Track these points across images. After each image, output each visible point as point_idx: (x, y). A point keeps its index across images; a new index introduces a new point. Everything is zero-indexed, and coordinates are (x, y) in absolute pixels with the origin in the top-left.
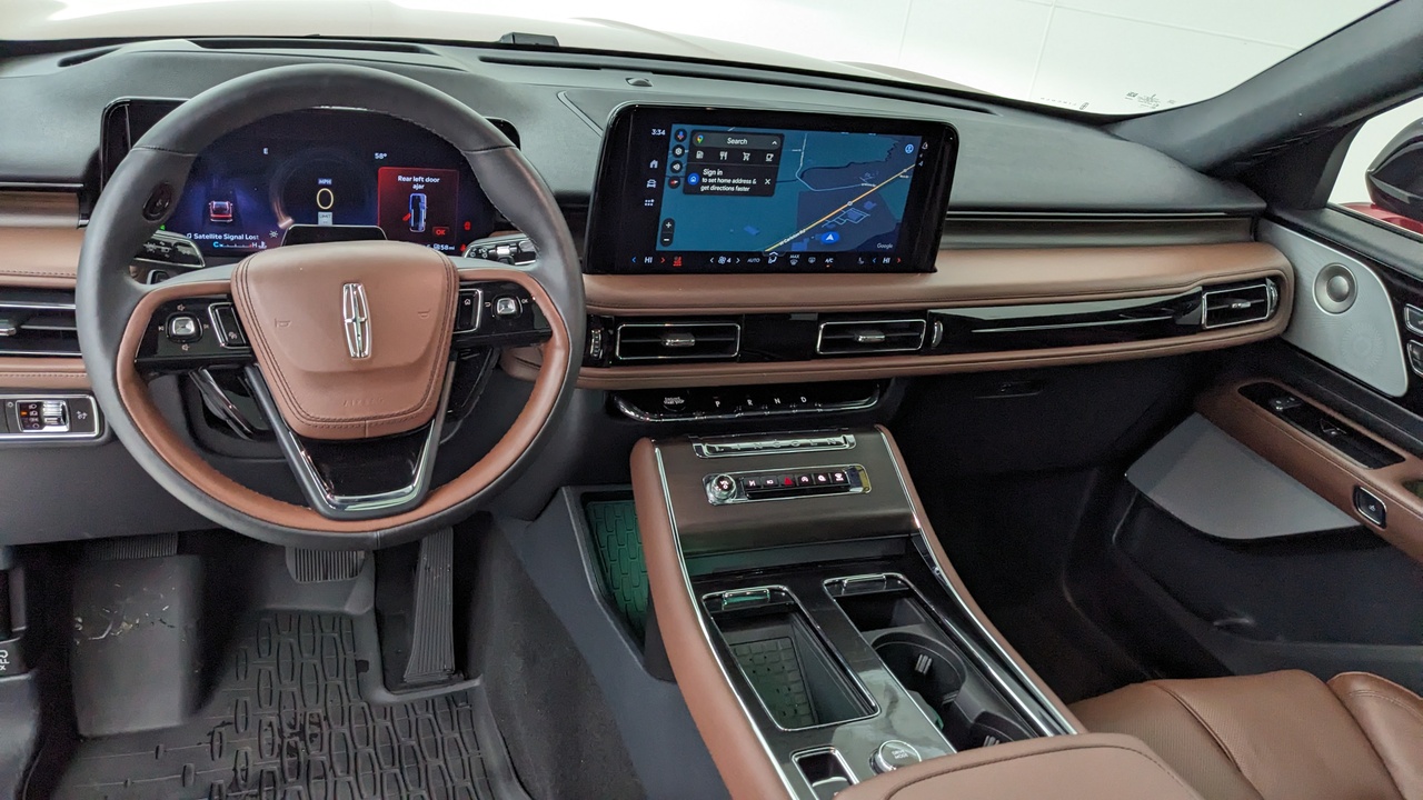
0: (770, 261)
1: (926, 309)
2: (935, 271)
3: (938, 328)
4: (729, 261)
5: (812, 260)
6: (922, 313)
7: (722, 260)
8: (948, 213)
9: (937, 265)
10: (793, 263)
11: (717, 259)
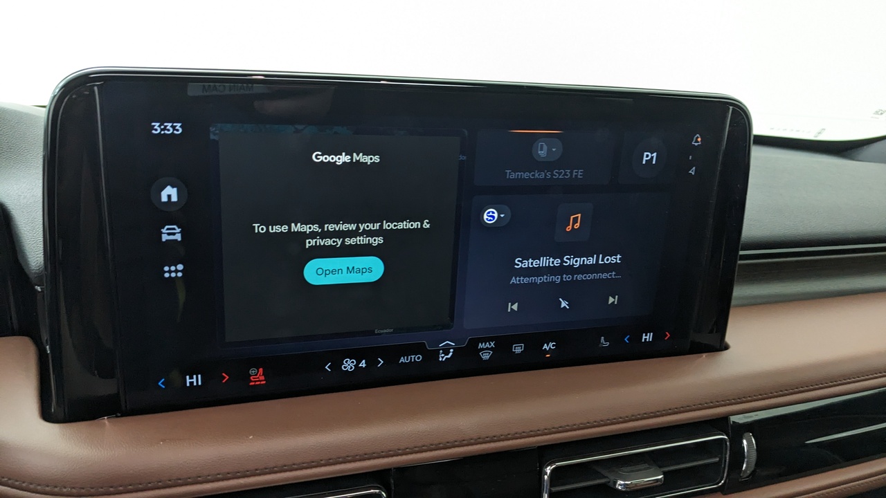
0: (442, 357)
1: (725, 418)
2: (726, 347)
3: (748, 444)
4: (363, 364)
5: (518, 349)
6: (720, 423)
7: (348, 365)
8: (741, 253)
9: (729, 339)
10: (486, 356)
11: (337, 365)
